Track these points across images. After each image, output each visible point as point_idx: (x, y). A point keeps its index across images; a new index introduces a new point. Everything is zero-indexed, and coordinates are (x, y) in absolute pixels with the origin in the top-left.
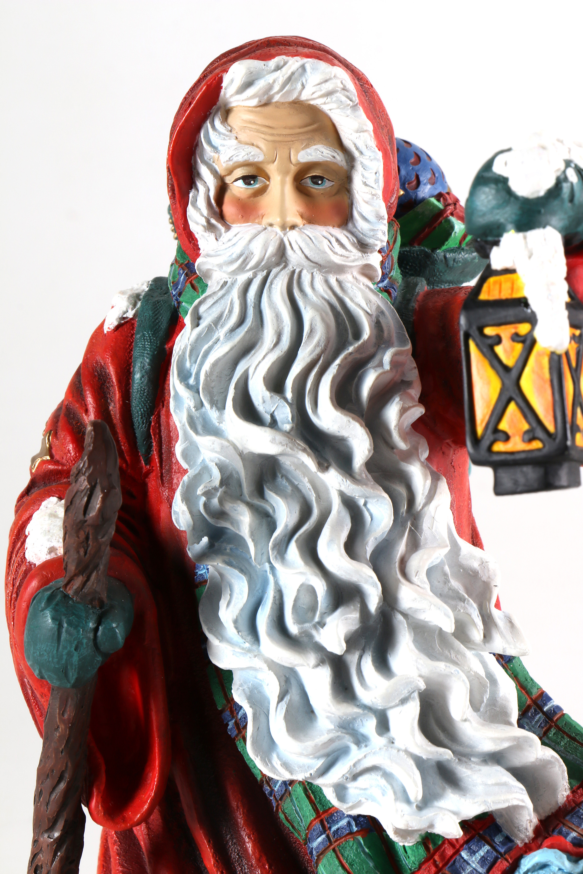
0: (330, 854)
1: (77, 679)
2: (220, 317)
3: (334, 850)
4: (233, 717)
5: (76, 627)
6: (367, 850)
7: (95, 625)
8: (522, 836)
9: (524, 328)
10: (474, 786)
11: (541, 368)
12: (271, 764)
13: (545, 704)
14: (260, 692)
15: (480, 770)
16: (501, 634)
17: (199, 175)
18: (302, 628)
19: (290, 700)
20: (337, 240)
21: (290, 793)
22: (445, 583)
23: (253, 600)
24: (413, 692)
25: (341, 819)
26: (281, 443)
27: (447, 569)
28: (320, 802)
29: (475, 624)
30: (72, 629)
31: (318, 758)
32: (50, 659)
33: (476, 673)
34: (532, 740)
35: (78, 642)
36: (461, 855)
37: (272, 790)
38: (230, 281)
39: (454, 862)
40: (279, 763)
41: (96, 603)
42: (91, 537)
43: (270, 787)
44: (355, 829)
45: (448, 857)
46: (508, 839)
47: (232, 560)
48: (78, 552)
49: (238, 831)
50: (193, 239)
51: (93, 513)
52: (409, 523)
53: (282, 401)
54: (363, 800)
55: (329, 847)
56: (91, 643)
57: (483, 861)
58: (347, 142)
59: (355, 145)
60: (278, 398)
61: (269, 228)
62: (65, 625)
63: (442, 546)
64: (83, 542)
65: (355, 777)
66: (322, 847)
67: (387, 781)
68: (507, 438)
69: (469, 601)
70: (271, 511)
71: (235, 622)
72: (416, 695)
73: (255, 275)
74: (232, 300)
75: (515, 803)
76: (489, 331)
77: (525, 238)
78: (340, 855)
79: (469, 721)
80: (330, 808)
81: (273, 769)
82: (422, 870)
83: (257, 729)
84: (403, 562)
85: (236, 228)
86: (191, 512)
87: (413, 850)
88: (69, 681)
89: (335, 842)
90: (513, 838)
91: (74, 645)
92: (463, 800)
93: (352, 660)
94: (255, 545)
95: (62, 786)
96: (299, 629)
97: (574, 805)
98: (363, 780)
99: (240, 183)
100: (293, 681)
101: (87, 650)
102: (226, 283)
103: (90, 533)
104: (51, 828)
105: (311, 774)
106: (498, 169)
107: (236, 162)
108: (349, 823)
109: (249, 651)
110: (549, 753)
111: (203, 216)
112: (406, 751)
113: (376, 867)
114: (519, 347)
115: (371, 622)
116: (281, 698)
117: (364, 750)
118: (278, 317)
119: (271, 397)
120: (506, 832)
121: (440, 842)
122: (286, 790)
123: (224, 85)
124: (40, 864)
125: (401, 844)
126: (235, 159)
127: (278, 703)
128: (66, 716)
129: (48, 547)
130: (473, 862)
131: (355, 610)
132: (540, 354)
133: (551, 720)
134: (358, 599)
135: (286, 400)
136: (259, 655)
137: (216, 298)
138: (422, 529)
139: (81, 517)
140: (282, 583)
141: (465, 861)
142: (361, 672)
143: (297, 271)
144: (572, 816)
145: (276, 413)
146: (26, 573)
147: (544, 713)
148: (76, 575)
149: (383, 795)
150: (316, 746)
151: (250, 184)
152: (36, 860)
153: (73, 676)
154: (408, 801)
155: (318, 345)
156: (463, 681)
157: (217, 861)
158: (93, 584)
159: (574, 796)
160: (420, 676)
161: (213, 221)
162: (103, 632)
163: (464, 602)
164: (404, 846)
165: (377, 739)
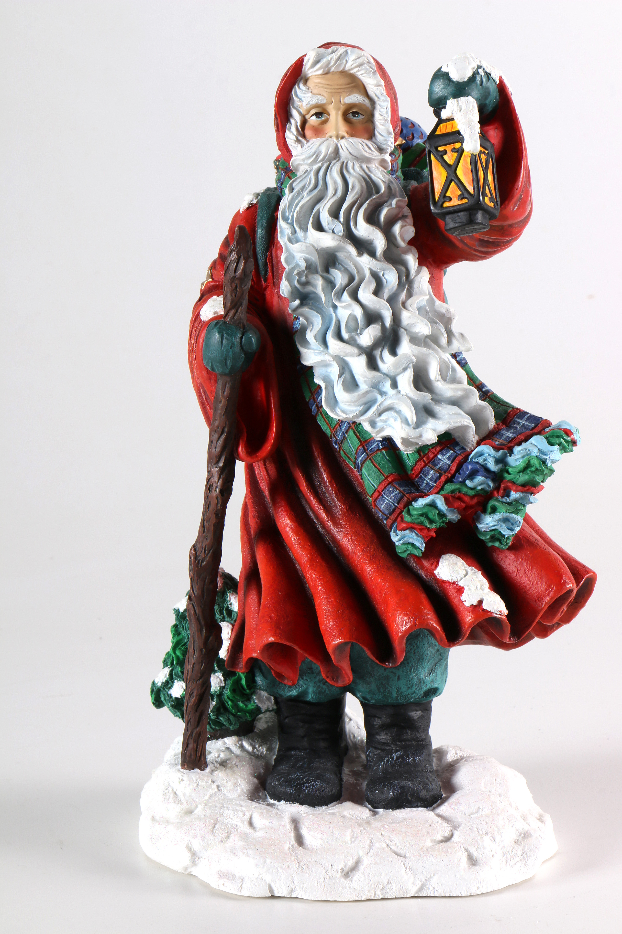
0: (368, 462)
1: (231, 366)
2: (304, 187)
3: (370, 459)
4: (315, 402)
5: (231, 336)
6: (387, 458)
7: (240, 336)
8: (470, 446)
9: (458, 145)
10: (443, 416)
11: (467, 163)
13: (483, 388)
14: (329, 378)
15: (446, 407)
16: (457, 339)
17: (291, 116)
18: (350, 335)
19: (345, 377)
20: (367, 145)
21: (346, 438)
22: (427, 315)
23: (324, 328)
24: (409, 364)
25: (374, 443)
26: (337, 240)
27: (427, 308)
28: (362, 437)
29: (443, 334)
30: (229, 337)
31: (360, 406)
32: (217, 355)
33: (443, 359)
34: (474, 391)
35: (232, 344)
36: (438, 457)
37: (337, 440)
38: (309, 169)
39: (434, 460)
40: (340, 411)
41: (241, 325)
42: (238, 286)
44: (381, 447)
45: (431, 458)
46: (463, 448)
47: (312, 307)
48: (232, 296)
49: (319, 469)
50: (289, 151)
51: (239, 272)
52: (407, 286)
53: (338, 222)
54: (385, 427)
55: (368, 458)
56: (239, 345)
57: (449, 458)
58: (371, 93)
59: (375, 94)
60: (336, 220)
61: (330, 139)
62: (225, 335)
63: (425, 296)
64: (234, 290)
65: (380, 415)
66: (364, 459)
67: (397, 414)
68: (450, 199)
69: (439, 323)
70: (333, 279)
71: (315, 337)
72: (411, 365)
73: (323, 165)
74: (310, 177)
75: (466, 424)
76: (440, 149)
77: (458, 101)
78: (373, 461)
79: (440, 381)
80: (368, 440)
82: (417, 465)
83: (327, 394)
85: (312, 141)
86: (290, 285)
87: (412, 455)
88: (227, 368)
89: (371, 455)
90: (465, 447)
91: (230, 345)
92: (437, 422)
93: (377, 353)
94: (325, 296)
95: (223, 436)
96: (349, 335)
97: (497, 430)
98: (384, 416)
99: (314, 118)
100: (346, 368)
101: (237, 349)
102: (307, 171)
103: (238, 284)
104: (217, 462)
105: (357, 414)
106: (444, 69)
107: (312, 105)
108: (378, 444)
109: (323, 351)
110: (484, 403)
111: (294, 135)
112: (407, 396)
113: (393, 467)
114: (455, 154)
115: (387, 334)
116: (340, 376)
117: (384, 397)
118: (335, 182)
119: (332, 220)
120: (461, 444)
121: (427, 452)
122: (344, 437)
123: (304, 63)
124: (211, 484)
125: (406, 453)
126: (311, 103)
127: (338, 378)
128: (225, 393)
129: (214, 311)
130: (444, 459)
131: (378, 325)
132: (465, 156)
133: (487, 395)
134: (380, 321)
135: (340, 222)
136: (328, 353)
137: (301, 178)
138: (414, 288)
139: (233, 274)
140: (339, 317)
141: (440, 459)
142: (382, 358)
143: (345, 162)
144: (497, 435)
145: (335, 229)
146: (201, 327)
147: (482, 392)
148: (230, 309)
149: (395, 421)
150: (359, 395)
151: (319, 118)
152: (209, 482)
153: (229, 365)
154: (408, 424)
155: (357, 193)
156: (436, 357)
157: (307, 485)
158: (239, 314)
159: (498, 426)
160: (413, 355)
161: (300, 138)
162: (245, 340)
163: (437, 324)
164: (407, 454)
165: (391, 392)
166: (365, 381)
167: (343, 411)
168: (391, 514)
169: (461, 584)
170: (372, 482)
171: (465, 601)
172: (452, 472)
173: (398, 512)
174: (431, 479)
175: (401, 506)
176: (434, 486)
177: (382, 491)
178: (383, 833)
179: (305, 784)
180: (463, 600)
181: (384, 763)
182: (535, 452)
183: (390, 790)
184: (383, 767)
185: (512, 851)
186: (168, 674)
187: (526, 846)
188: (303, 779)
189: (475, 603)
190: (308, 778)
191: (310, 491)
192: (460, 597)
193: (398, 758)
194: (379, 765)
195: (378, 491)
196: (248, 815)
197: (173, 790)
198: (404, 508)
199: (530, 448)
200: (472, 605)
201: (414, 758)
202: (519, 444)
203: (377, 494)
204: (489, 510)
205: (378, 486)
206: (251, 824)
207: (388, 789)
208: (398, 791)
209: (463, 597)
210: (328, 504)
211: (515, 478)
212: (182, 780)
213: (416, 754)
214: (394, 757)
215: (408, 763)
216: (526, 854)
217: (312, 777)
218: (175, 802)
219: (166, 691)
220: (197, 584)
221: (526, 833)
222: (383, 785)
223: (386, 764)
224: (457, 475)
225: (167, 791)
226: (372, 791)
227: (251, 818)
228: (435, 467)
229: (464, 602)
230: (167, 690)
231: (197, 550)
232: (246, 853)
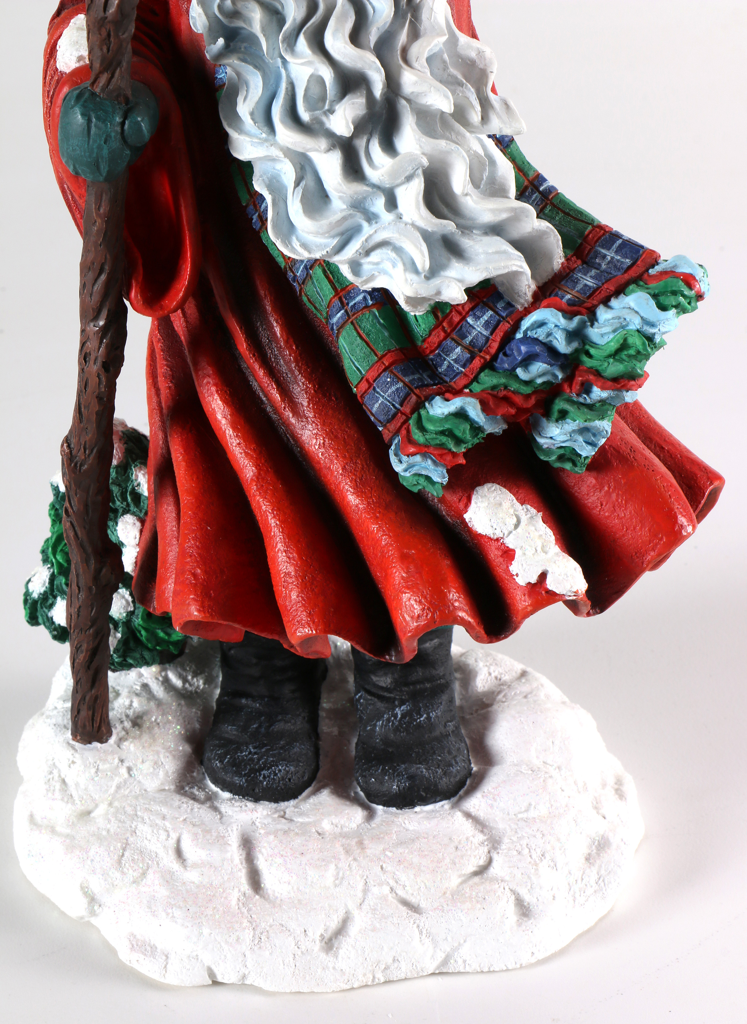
0: (349, 327)
1: (108, 172)
3: (352, 323)
4: (256, 211)
5: (104, 122)
6: (382, 321)
7: (122, 120)
8: (522, 301)
10: (476, 255)
12: (291, 245)
13: (541, 185)
14: (278, 181)
15: (481, 240)
16: (499, 113)
18: (313, 115)
19: (305, 185)
21: (311, 277)
22: (445, 70)
23: (268, 94)
24: (417, 169)
25: (358, 295)
27: (446, 56)
28: (338, 281)
29: (473, 107)
30: (100, 124)
31: (333, 237)
32: (83, 154)
33: (475, 152)
34: (528, 210)
35: (107, 136)
36: (467, 321)
37: (295, 276)
39: (461, 327)
40: (298, 244)
41: (122, 99)
42: (112, 34)
43: (293, 273)
44: (370, 302)
45: (455, 323)
46: (509, 305)
47: (246, 57)
48: (101, 49)
49: (267, 317)
51: (112, 10)
52: (409, 15)
54: (376, 274)
55: (347, 320)
56: (119, 136)
57: (486, 325)
62: (94, 120)
63: (441, 34)
64: (105, 39)
65: (368, 253)
66: (341, 321)
67: (397, 254)
69: (466, 85)
70: (280, 8)
71: (252, 114)
72: (420, 172)
75: (514, 268)
78: (357, 327)
79: (470, 195)
80: (347, 286)
81: (293, 250)
82: (432, 336)
83: (277, 214)
84: (405, 51)
86: (206, 14)
87: (423, 319)
88: (101, 175)
89: (353, 315)
90: (514, 303)
91: (103, 139)
92: (466, 268)
93: (360, 144)
94: (267, 40)
95: (103, 277)
96: (310, 116)
97: (568, 271)
98: (375, 256)
100: (308, 168)
101: (116, 143)
103: (111, 30)
104: (96, 318)
105: (327, 252)
108: (365, 298)
109: (266, 140)
110: (545, 225)
112: (413, 225)
113: (391, 336)
115: (377, 108)
116: (297, 184)
117: (375, 227)
120: (507, 298)
121: (448, 311)
122: (307, 274)
124: (88, 351)
125: (413, 314)
127: (295, 188)
128: (102, 211)
129: (77, 55)
130: (478, 326)
131: (361, 96)
133: (547, 198)
134: (364, 86)
136: (275, 144)
138: (421, 20)
139: (102, 14)
140: (293, 75)
141: (471, 326)
142: (369, 154)
144: (567, 281)
146: (58, 82)
147: (540, 192)
148: (101, 73)
149: (394, 267)
150: (330, 224)
152: (85, 348)
153: (104, 169)
154: (416, 271)
156: (463, 156)
157: (249, 345)
158: (117, 81)
159: (568, 263)
160: (423, 154)
162: (130, 126)
163: (462, 86)
164: (415, 315)
165: (387, 217)
166: (340, 198)
167: (305, 246)
168: (389, 421)
169: (510, 542)
170: (356, 363)
171: (517, 575)
172: (493, 351)
173: (402, 421)
174: (456, 361)
175: (407, 409)
176: (462, 372)
177: (374, 381)
178: (384, 866)
179: (262, 770)
180: (514, 573)
181: (383, 722)
182: (635, 323)
183: (394, 781)
184: (381, 730)
185: (582, 879)
186: (47, 581)
187: (603, 865)
188: (259, 760)
189: (534, 580)
190: (267, 759)
191: (254, 355)
192: (508, 567)
193: (404, 716)
194: (375, 725)
195: (367, 380)
196: (174, 836)
197: (60, 776)
198: (412, 413)
199: (626, 317)
200: (529, 583)
201: (428, 714)
202: (606, 302)
203: (364, 385)
204: (555, 415)
205: (367, 371)
206: (179, 853)
207: (390, 778)
208: (406, 785)
209: (514, 568)
210: (283, 377)
211: (600, 366)
212: (73, 762)
213: (431, 707)
214: (397, 714)
215: (419, 725)
216: (603, 881)
217: (273, 755)
218: (62, 799)
219: (44, 612)
220: (76, 495)
221: (602, 839)
222: (382, 770)
223: (386, 726)
224: (501, 355)
225: (51, 776)
226: (365, 776)
227: (178, 841)
228: (464, 341)
229: (515, 577)
230: (46, 611)
231: (72, 446)
232: (171, 915)
